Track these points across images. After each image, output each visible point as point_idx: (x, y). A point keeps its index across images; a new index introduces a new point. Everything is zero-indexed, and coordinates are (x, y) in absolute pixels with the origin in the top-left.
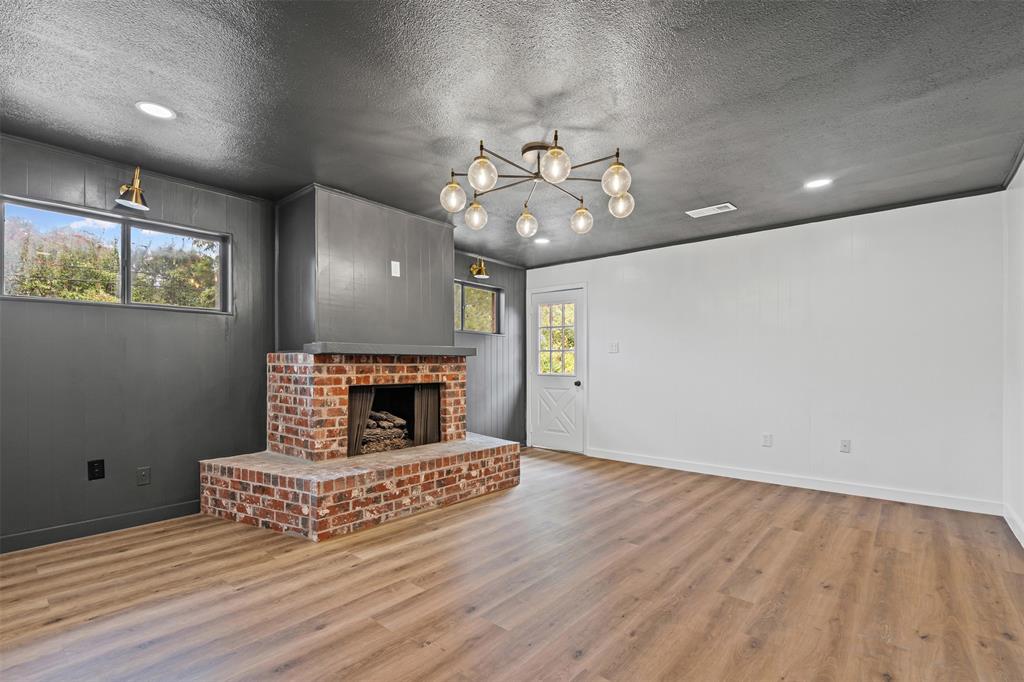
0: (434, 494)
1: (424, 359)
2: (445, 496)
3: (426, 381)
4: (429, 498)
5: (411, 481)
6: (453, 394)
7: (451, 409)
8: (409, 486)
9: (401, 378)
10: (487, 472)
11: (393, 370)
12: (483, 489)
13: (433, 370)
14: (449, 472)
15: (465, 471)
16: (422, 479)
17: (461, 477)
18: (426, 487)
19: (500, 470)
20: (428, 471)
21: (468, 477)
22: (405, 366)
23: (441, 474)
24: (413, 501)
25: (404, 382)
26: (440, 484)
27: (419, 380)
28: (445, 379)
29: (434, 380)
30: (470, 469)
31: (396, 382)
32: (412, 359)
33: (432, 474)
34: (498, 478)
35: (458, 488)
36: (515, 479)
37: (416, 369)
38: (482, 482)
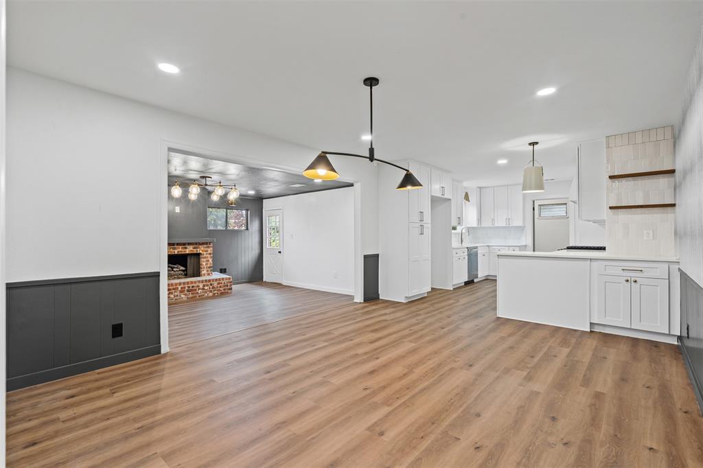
0: (185, 295)
1: (189, 244)
2: (191, 296)
3: (191, 252)
4: (182, 296)
5: (174, 289)
6: (205, 258)
7: (204, 264)
8: (173, 291)
9: (178, 252)
10: (213, 288)
11: (175, 249)
12: (211, 294)
13: (194, 248)
14: (193, 287)
15: (201, 287)
16: (180, 289)
17: (199, 289)
18: (181, 292)
19: (220, 287)
20: (182, 286)
21: (203, 289)
22: (180, 247)
23: (189, 287)
24: (175, 296)
25: (180, 253)
26: (188, 291)
27: (187, 252)
28: (201, 251)
29: (195, 252)
30: (204, 286)
31: (176, 253)
32: (184, 244)
33: (185, 287)
34: (219, 290)
35: (198, 293)
36: (229, 291)
37: (186, 248)
38: (211, 292)
